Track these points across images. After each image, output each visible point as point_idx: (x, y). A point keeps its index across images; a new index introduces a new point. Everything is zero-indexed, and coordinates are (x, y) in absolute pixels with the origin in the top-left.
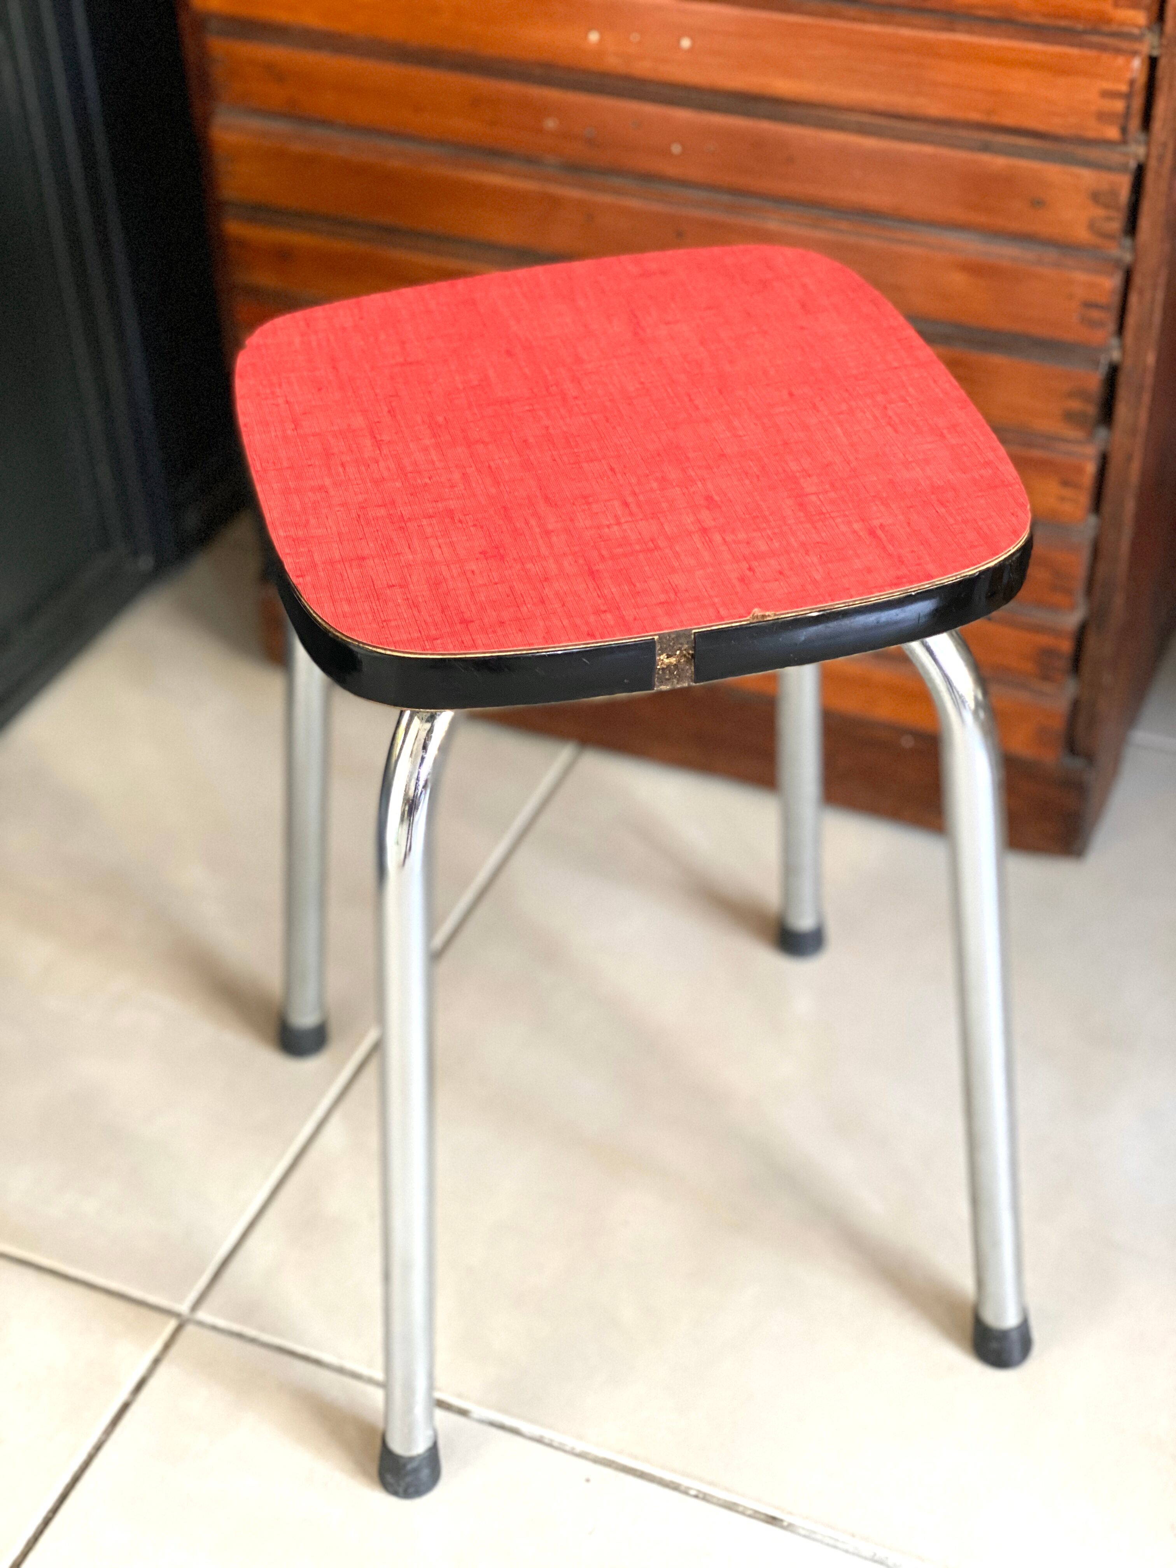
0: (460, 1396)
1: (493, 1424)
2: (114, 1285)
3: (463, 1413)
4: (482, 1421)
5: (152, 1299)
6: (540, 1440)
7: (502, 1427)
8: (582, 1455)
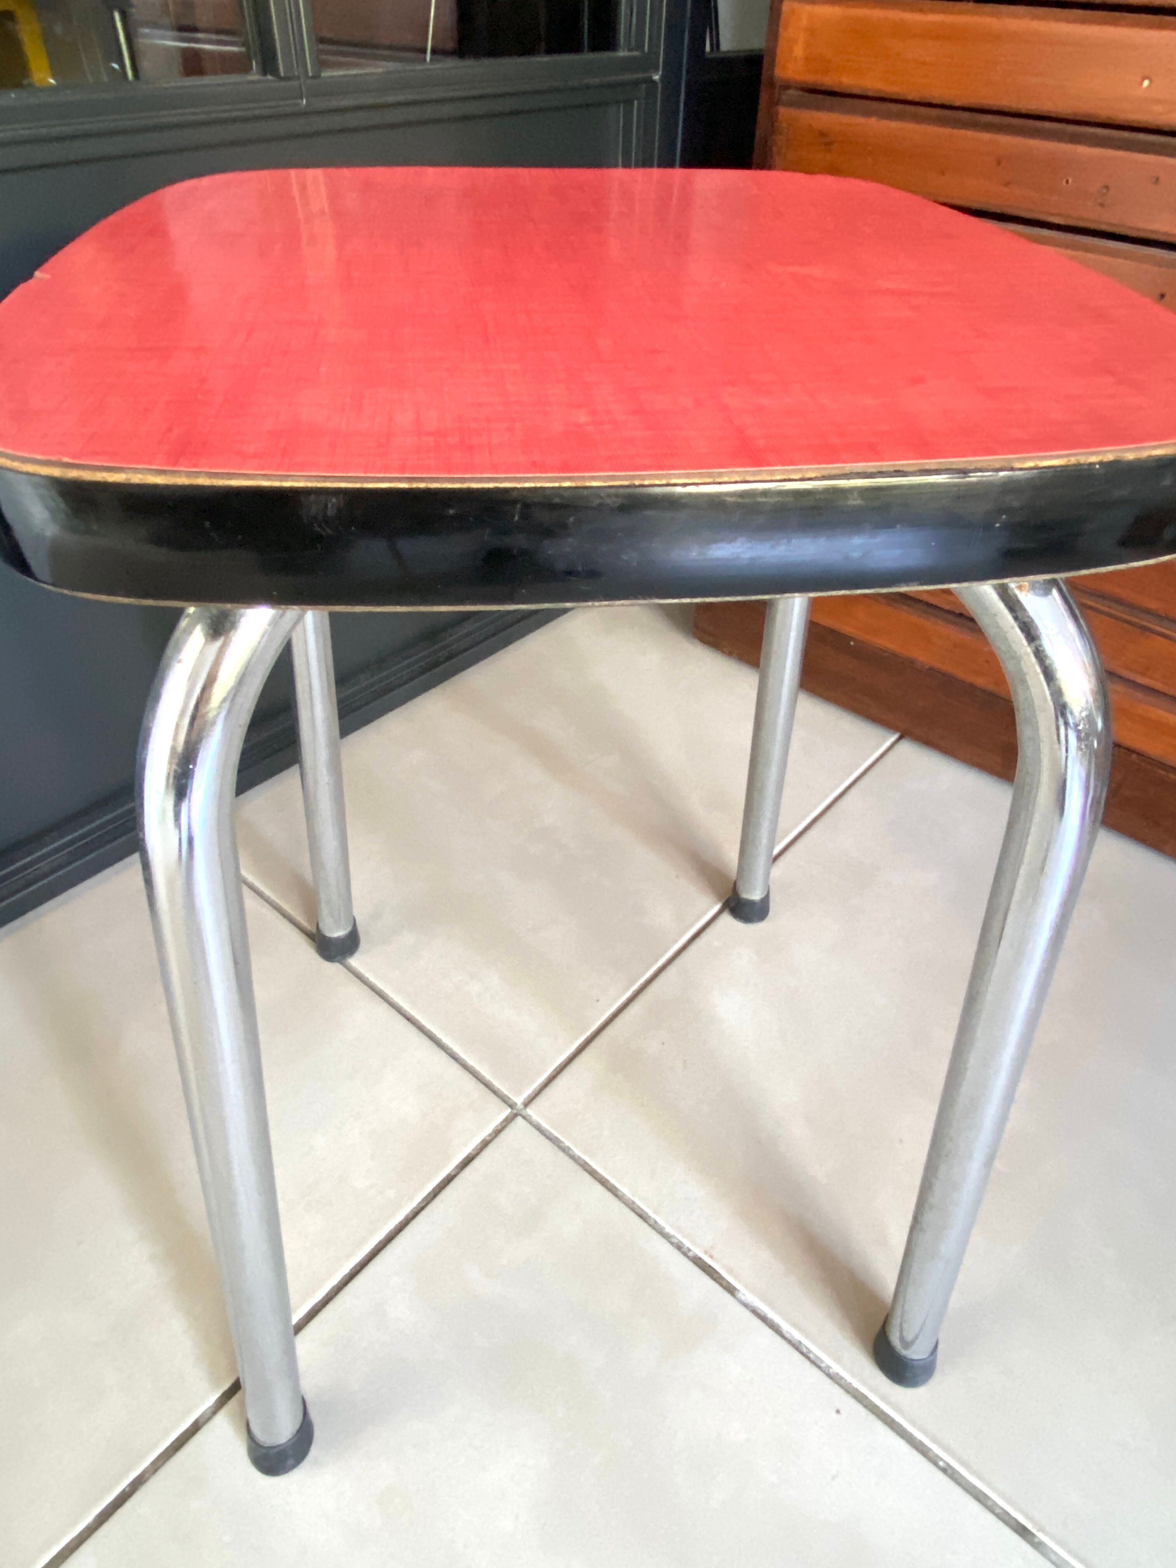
0: (730, 1271)
1: (755, 1312)
2: (471, 1062)
3: (731, 1290)
4: (746, 1305)
5: (497, 1084)
6: (797, 1346)
7: (764, 1319)
8: (835, 1378)
